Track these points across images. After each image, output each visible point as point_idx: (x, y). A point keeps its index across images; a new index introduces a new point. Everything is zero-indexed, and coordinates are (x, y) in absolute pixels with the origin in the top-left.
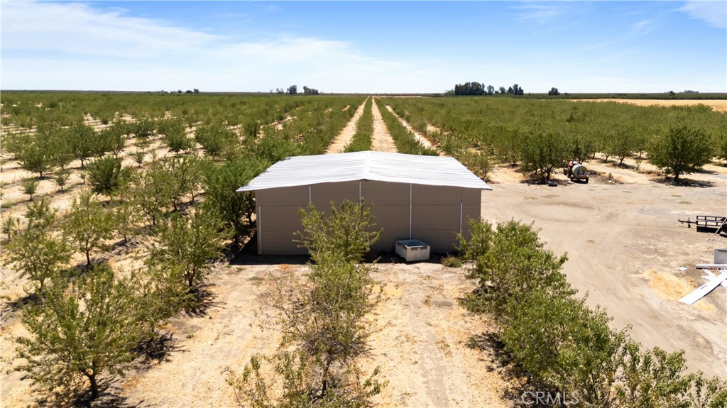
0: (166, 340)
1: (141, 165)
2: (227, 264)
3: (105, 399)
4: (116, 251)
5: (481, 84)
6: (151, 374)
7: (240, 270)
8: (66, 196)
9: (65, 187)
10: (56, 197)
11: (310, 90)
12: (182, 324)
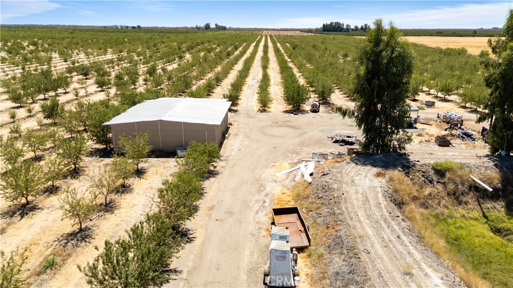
0: (59, 188)
1: (78, 98)
2: (98, 157)
3: (31, 205)
4: (50, 151)
5: (341, 23)
6: (50, 199)
7: (102, 160)
8: (32, 119)
9: (32, 114)
10: (27, 120)
11: (220, 26)
12: (68, 182)
